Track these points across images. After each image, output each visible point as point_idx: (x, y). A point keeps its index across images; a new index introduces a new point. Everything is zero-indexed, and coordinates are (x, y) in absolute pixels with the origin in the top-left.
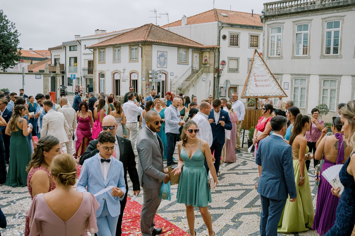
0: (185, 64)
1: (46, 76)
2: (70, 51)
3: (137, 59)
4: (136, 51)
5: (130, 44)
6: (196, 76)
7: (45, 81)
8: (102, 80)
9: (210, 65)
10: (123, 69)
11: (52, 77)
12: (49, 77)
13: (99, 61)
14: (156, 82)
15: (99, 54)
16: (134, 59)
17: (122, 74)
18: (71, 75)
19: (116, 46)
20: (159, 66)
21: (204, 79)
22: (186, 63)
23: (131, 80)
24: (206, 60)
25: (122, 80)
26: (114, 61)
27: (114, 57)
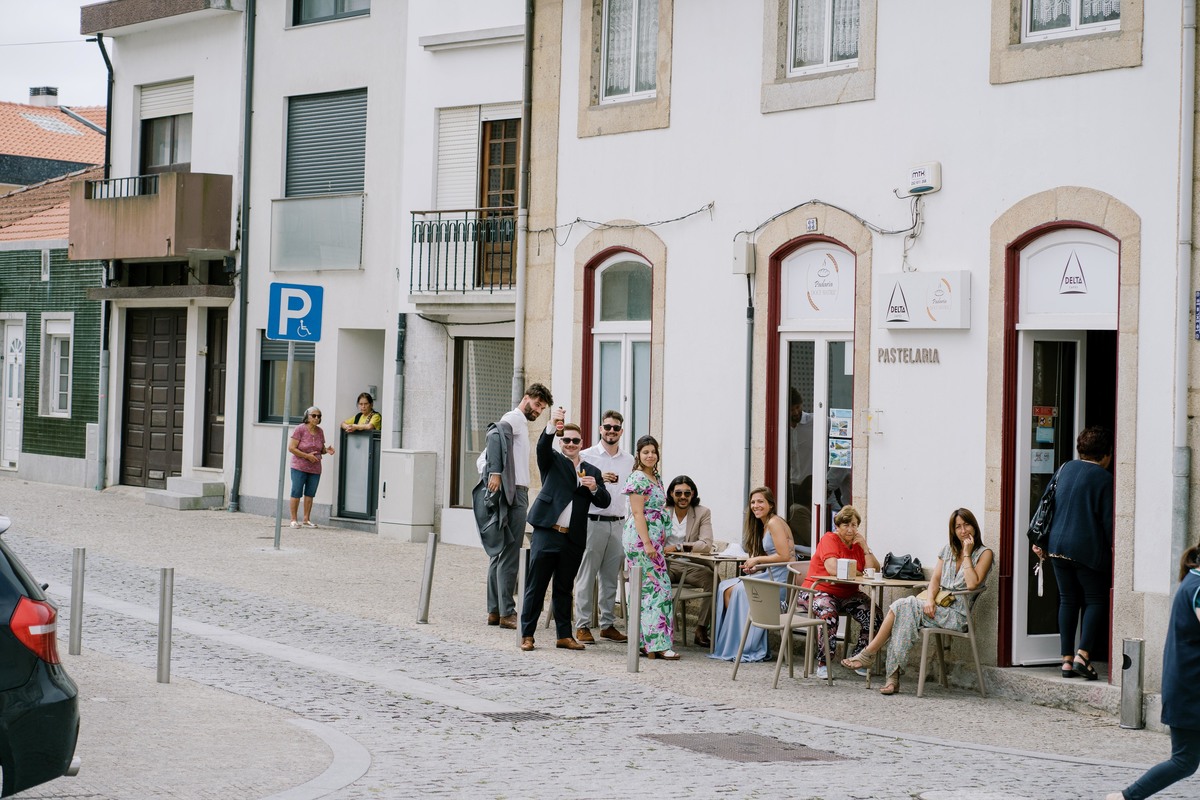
2: (297, 20)
3: (1113, 26)
8: (626, 350)
10: (907, 184)
13: (596, 103)
16: (1064, 21)
18: (275, 289)
23: (1011, 337)
25: (881, 339)
26: (783, 79)
27: (782, 25)
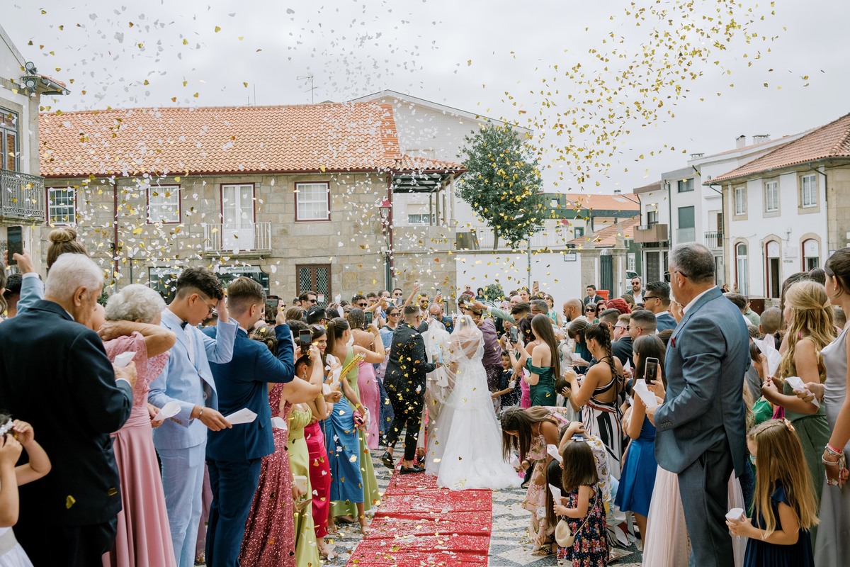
1: (587, 254)
2: (679, 192)
3: (815, 205)
4: (814, 183)
5: (799, 169)
7: (586, 267)
8: (743, 261)
10: (787, 231)
11: (602, 257)
12: (595, 256)
13: (735, 215)
15: (734, 196)
16: (808, 204)
17: (784, 244)
19: (770, 175)
23: (804, 258)
25: (784, 258)
26: (766, 212)
27: (766, 202)
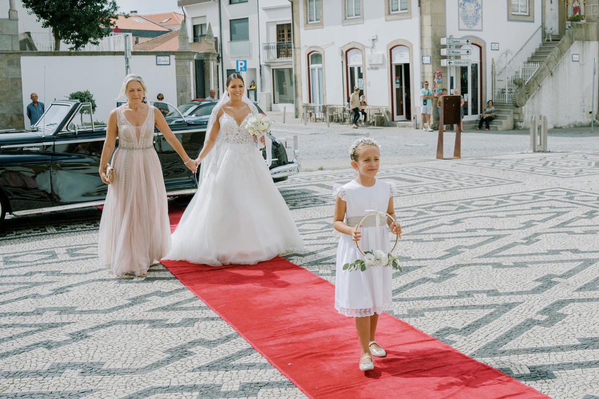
0: (525, 21)
1: (183, 57)
2: (231, 3)
3: (406, 11)
6: (557, 49)
7: (181, 72)
8: (317, 70)
9: (589, 20)
10: (371, 39)
11: (196, 60)
12: (190, 59)
13: (307, 23)
14: (456, 67)
15: (306, 4)
16: (397, 10)
17: (368, 52)
18: (237, 61)
20: (463, 26)
21: (576, 57)
22: (528, 17)
23: (391, 65)
24: (576, 9)
25: (368, 66)
26: (346, 19)
27: (345, 9)
